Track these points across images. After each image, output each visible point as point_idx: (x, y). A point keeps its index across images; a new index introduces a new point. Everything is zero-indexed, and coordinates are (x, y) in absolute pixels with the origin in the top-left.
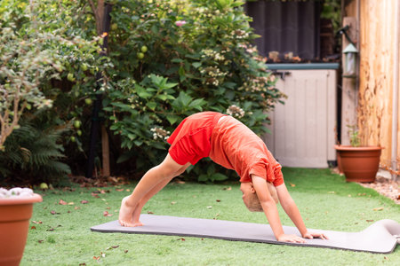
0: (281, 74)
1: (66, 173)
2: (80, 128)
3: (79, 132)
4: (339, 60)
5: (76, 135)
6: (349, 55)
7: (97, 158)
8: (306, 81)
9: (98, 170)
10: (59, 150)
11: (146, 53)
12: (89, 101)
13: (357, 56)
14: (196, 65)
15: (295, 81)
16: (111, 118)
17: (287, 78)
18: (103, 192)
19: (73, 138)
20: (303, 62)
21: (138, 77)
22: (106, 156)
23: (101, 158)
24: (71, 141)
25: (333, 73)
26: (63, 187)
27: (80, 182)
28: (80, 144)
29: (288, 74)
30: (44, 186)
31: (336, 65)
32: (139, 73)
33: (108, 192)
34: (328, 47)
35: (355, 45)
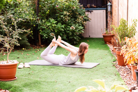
0: (90, 11)
1: (29, 45)
2: (32, 33)
3: (32, 34)
4: (107, 7)
5: (32, 35)
6: (109, 6)
7: (37, 40)
8: (97, 13)
9: (38, 43)
10: (27, 40)
11: (49, 12)
12: (34, 26)
13: (111, 6)
14: (62, 16)
15: (94, 13)
16: (40, 30)
17: (92, 12)
18: (38, 50)
19: (31, 36)
20: (97, 7)
21: (47, 18)
22: (40, 39)
23: (39, 40)
24: (30, 36)
25: (105, 11)
26: (28, 49)
27: (33, 47)
28: (32, 37)
29: (92, 11)
30: (24, 49)
31: (106, 8)
32: (48, 17)
33: (40, 50)
34: (105, 2)
35: (110, 3)
